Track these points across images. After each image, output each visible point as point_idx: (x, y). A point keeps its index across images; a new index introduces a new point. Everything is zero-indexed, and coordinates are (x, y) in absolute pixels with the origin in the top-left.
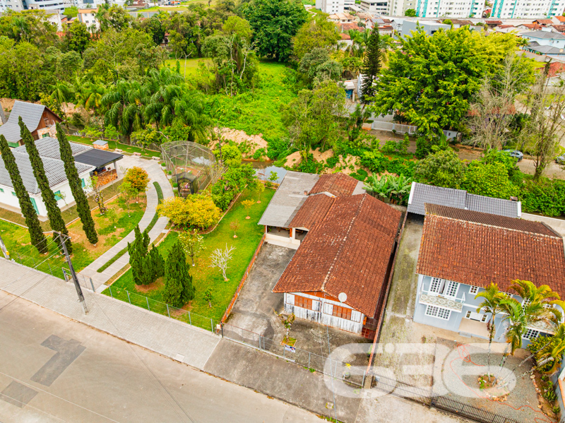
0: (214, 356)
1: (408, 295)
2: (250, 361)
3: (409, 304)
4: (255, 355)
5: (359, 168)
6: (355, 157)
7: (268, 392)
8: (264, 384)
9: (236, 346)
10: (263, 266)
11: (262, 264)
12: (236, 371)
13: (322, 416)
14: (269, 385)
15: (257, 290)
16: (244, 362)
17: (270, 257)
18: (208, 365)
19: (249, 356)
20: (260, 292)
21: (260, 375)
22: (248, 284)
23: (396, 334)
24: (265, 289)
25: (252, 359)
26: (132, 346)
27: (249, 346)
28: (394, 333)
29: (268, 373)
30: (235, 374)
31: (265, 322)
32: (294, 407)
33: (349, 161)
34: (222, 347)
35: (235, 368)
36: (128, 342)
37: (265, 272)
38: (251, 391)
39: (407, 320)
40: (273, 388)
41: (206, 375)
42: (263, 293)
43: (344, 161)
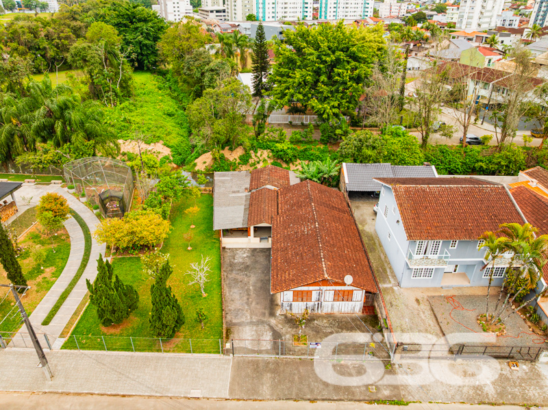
0: (233, 379)
1: (383, 265)
2: (274, 371)
3: (389, 273)
4: (277, 363)
5: (272, 161)
6: (265, 151)
7: (309, 397)
8: (300, 390)
9: (252, 361)
10: (234, 272)
11: (232, 270)
12: (265, 387)
13: (371, 402)
14: (306, 390)
15: (241, 297)
16: (269, 375)
17: (236, 261)
18: (231, 391)
19: (271, 366)
20: (245, 298)
21: (292, 382)
22: (228, 294)
23: (393, 303)
24: (248, 295)
25: (275, 369)
26: (131, 399)
27: (266, 357)
28: (391, 303)
29: (299, 378)
30: (266, 390)
31: (267, 327)
32: (341, 402)
33: (261, 155)
34: (238, 367)
35: (262, 384)
36: (124, 396)
37: (239, 277)
38: (291, 402)
39: (395, 288)
40: (312, 391)
41: (234, 402)
42: (248, 299)
43: (256, 156)
